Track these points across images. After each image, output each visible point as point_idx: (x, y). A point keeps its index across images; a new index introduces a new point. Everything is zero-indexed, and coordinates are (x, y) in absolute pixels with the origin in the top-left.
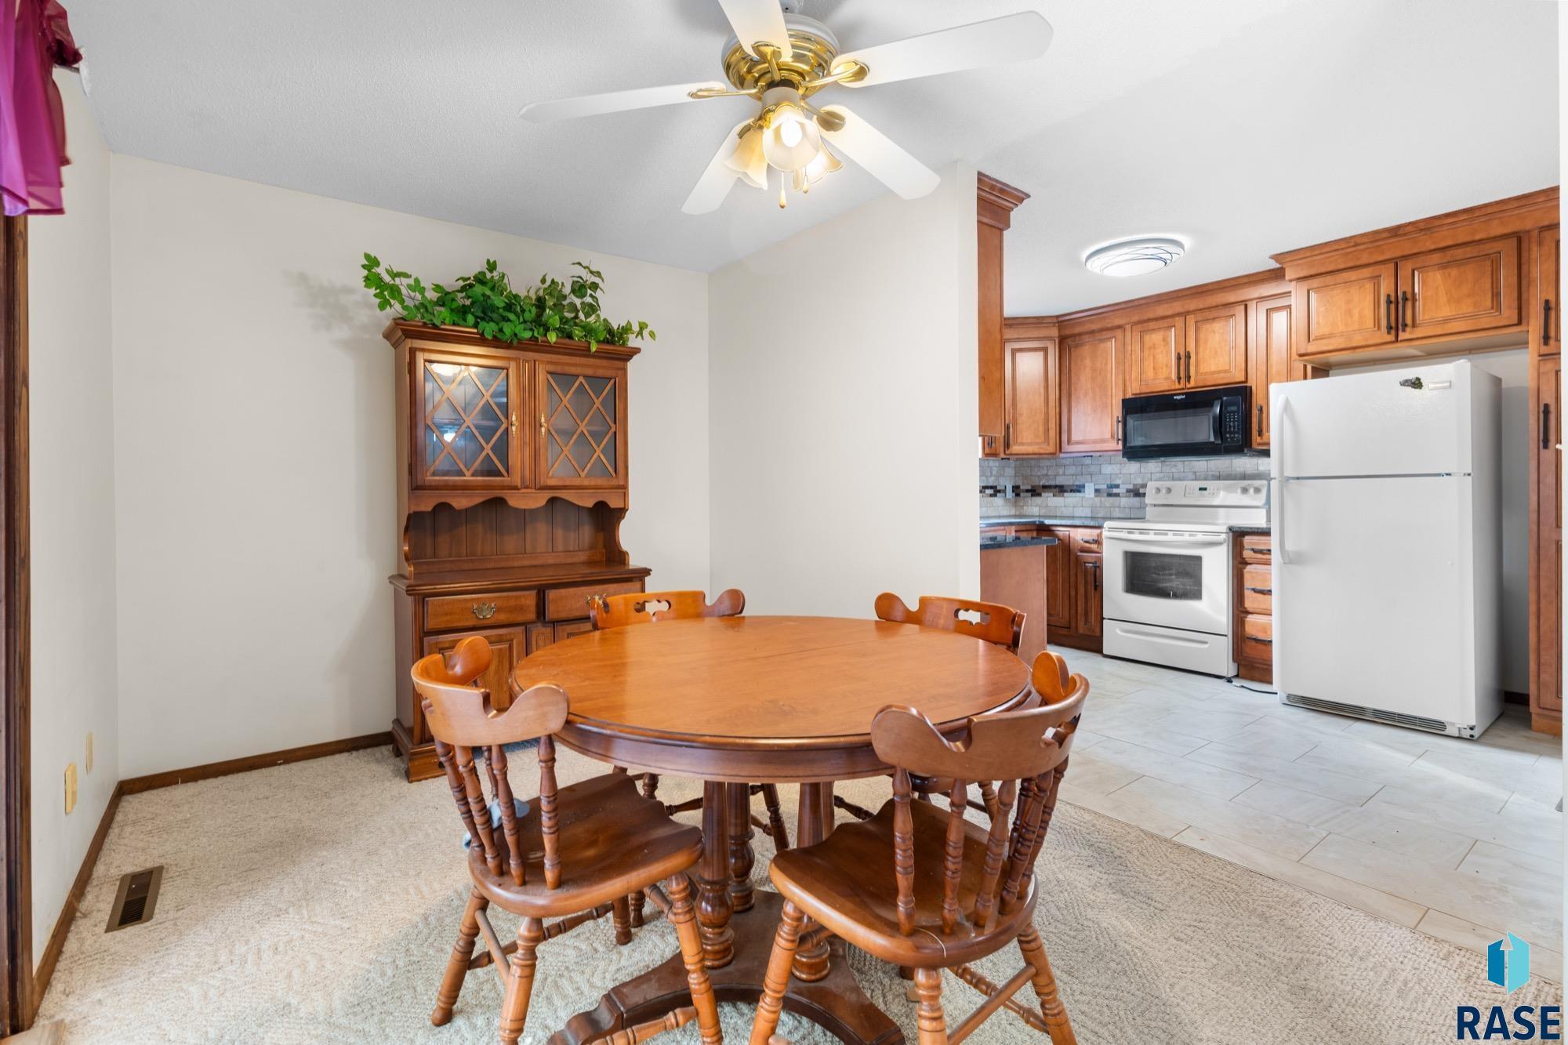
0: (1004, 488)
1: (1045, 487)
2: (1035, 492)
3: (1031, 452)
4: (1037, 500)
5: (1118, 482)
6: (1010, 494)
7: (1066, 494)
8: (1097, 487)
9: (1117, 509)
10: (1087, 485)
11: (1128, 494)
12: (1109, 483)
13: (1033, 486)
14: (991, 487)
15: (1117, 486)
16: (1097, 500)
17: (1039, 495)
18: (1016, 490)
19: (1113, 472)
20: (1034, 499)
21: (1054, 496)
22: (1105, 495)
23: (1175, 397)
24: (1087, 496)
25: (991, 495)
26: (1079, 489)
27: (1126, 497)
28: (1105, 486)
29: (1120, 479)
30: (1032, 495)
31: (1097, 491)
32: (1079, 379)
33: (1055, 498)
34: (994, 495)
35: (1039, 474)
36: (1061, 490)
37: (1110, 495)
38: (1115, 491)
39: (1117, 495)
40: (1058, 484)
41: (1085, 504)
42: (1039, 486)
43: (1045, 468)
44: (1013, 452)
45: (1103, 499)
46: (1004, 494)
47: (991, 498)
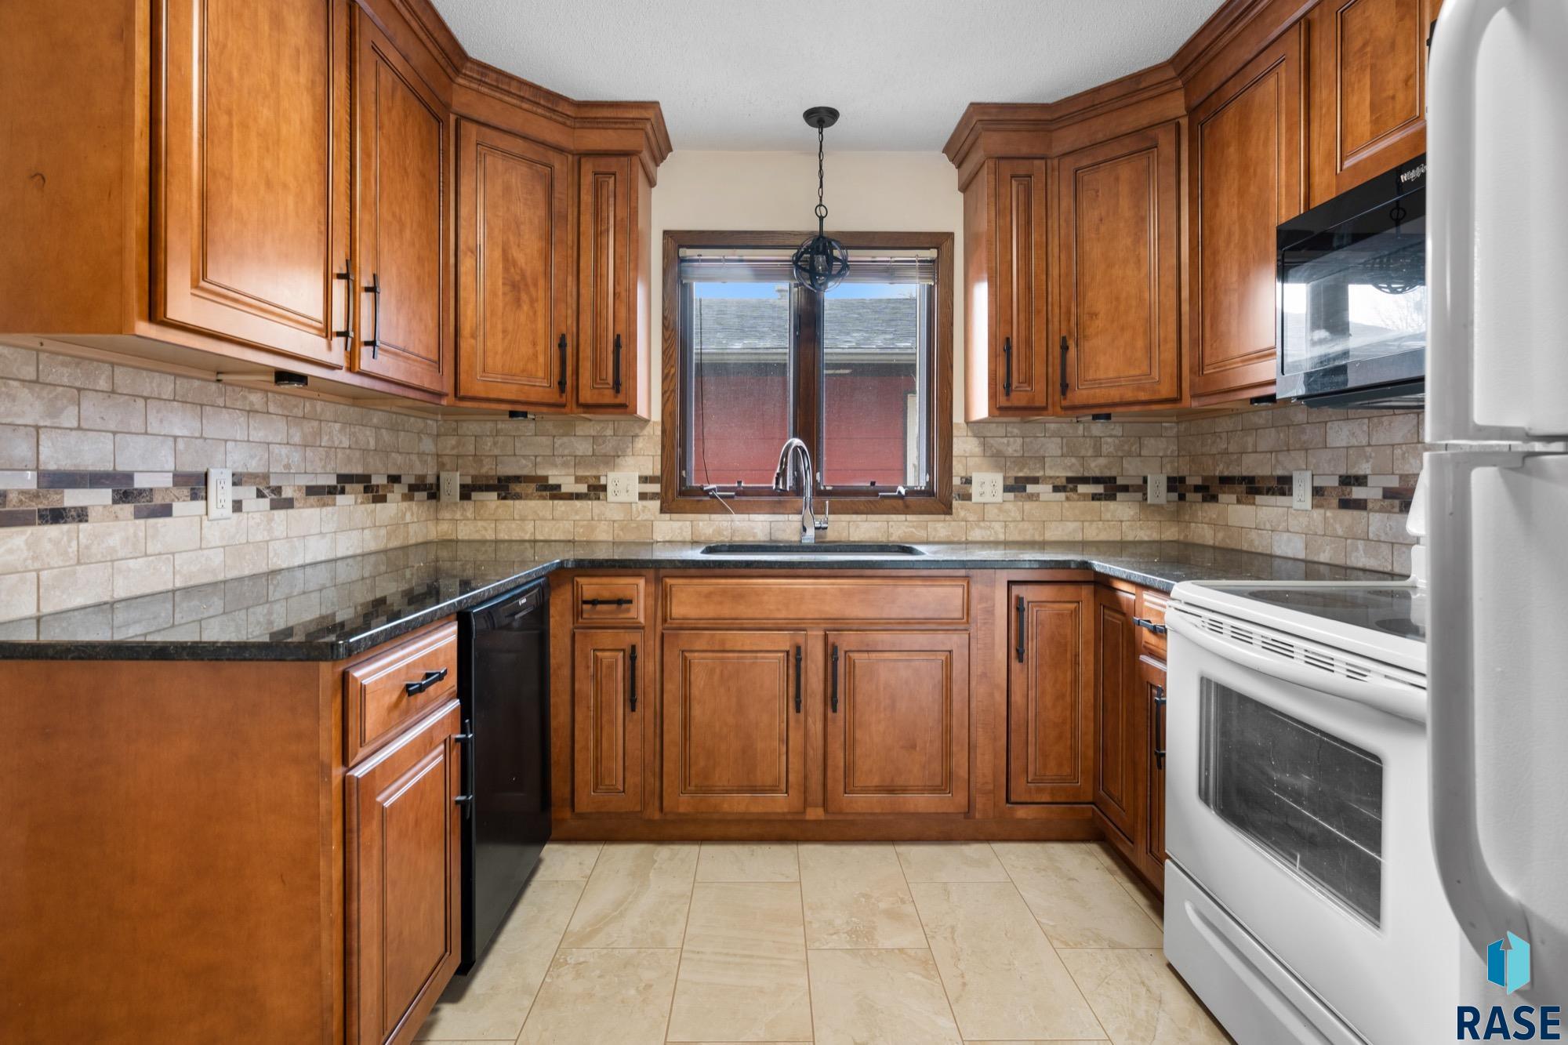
0: (1140, 482)
1: (1226, 481)
2: (1208, 492)
3: (1117, 400)
4: (1211, 510)
5: (1364, 468)
6: (1157, 491)
7: (1259, 498)
8: (1318, 483)
9: (1360, 544)
10: (1296, 476)
11: (1387, 502)
12: (1343, 472)
13: (1205, 479)
14: (1096, 480)
15: (1361, 481)
16: (1317, 514)
17: (1214, 498)
18: (1175, 484)
19: (1354, 442)
20: (1206, 506)
21: (1239, 502)
22: (1335, 502)
23: (1404, 178)
24: (1296, 505)
25: (1095, 497)
26: (1283, 486)
27: (1382, 510)
28: (1334, 482)
29: (1367, 459)
30: (1205, 500)
31: (1317, 491)
32: (1217, 205)
33: (1240, 507)
34: (1109, 495)
35: (1214, 451)
36: (1252, 487)
37: (1346, 504)
38: (1357, 493)
39: (1360, 505)
40: (1245, 474)
41: (1294, 524)
42: (1214, 477)
43: (1224, 435)
44: (1077, 402)
45: (1329, 514)
46: (1139, 495)
47: (1096, 503)
